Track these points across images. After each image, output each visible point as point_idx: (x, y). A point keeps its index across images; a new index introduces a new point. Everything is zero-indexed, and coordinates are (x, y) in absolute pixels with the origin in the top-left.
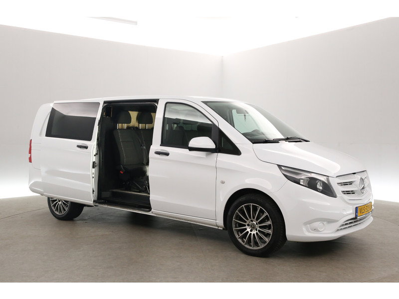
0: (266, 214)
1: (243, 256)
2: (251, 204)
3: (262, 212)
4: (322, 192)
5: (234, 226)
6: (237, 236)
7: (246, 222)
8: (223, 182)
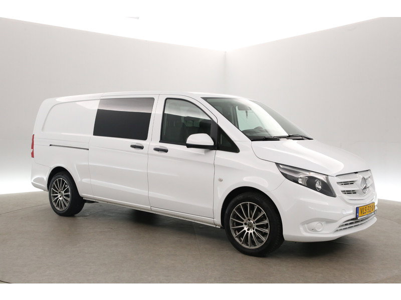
0: (263, 212)
1: (240, 255)
2: (249, 203)
3: (259, 211)
4: (321, 191)
5: (231, 224)
6: (234, 235)
7: (243, 221)
8: (221, 180)
